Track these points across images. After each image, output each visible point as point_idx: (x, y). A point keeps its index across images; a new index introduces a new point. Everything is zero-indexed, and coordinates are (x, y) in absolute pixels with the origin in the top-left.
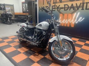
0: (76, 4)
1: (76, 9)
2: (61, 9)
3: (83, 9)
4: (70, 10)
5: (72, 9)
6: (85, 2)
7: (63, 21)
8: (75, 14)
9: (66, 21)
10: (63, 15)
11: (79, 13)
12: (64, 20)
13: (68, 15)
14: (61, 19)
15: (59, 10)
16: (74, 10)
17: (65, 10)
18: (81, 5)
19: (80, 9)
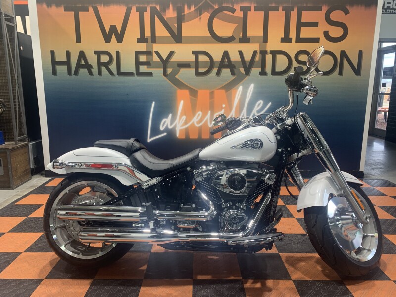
0: (240, 53)
1: (242, 70)
2: (182, 70)
3: (263, 73)
4: (218, 74)
5: (226, 72)
6: (268, 50)
7: (195, 120)
8: (240, 88)
9: (208, 116)
10: (193, 92)
11: (252, 86)
12: (200, 113)
13: (212, 93)
14: (184, 112)
15: (169, 71)
16: (233, 73)
17: (197, 74)
18: (257, 59)
19: (255, 71)
